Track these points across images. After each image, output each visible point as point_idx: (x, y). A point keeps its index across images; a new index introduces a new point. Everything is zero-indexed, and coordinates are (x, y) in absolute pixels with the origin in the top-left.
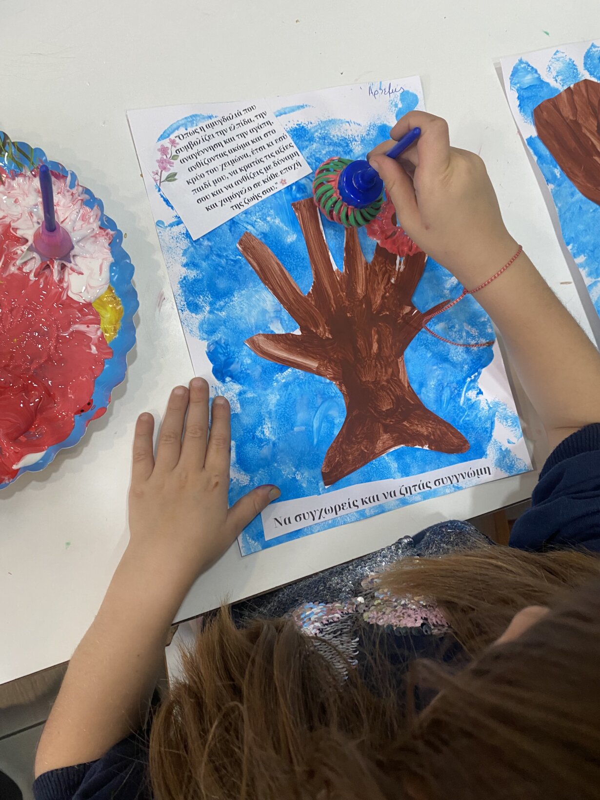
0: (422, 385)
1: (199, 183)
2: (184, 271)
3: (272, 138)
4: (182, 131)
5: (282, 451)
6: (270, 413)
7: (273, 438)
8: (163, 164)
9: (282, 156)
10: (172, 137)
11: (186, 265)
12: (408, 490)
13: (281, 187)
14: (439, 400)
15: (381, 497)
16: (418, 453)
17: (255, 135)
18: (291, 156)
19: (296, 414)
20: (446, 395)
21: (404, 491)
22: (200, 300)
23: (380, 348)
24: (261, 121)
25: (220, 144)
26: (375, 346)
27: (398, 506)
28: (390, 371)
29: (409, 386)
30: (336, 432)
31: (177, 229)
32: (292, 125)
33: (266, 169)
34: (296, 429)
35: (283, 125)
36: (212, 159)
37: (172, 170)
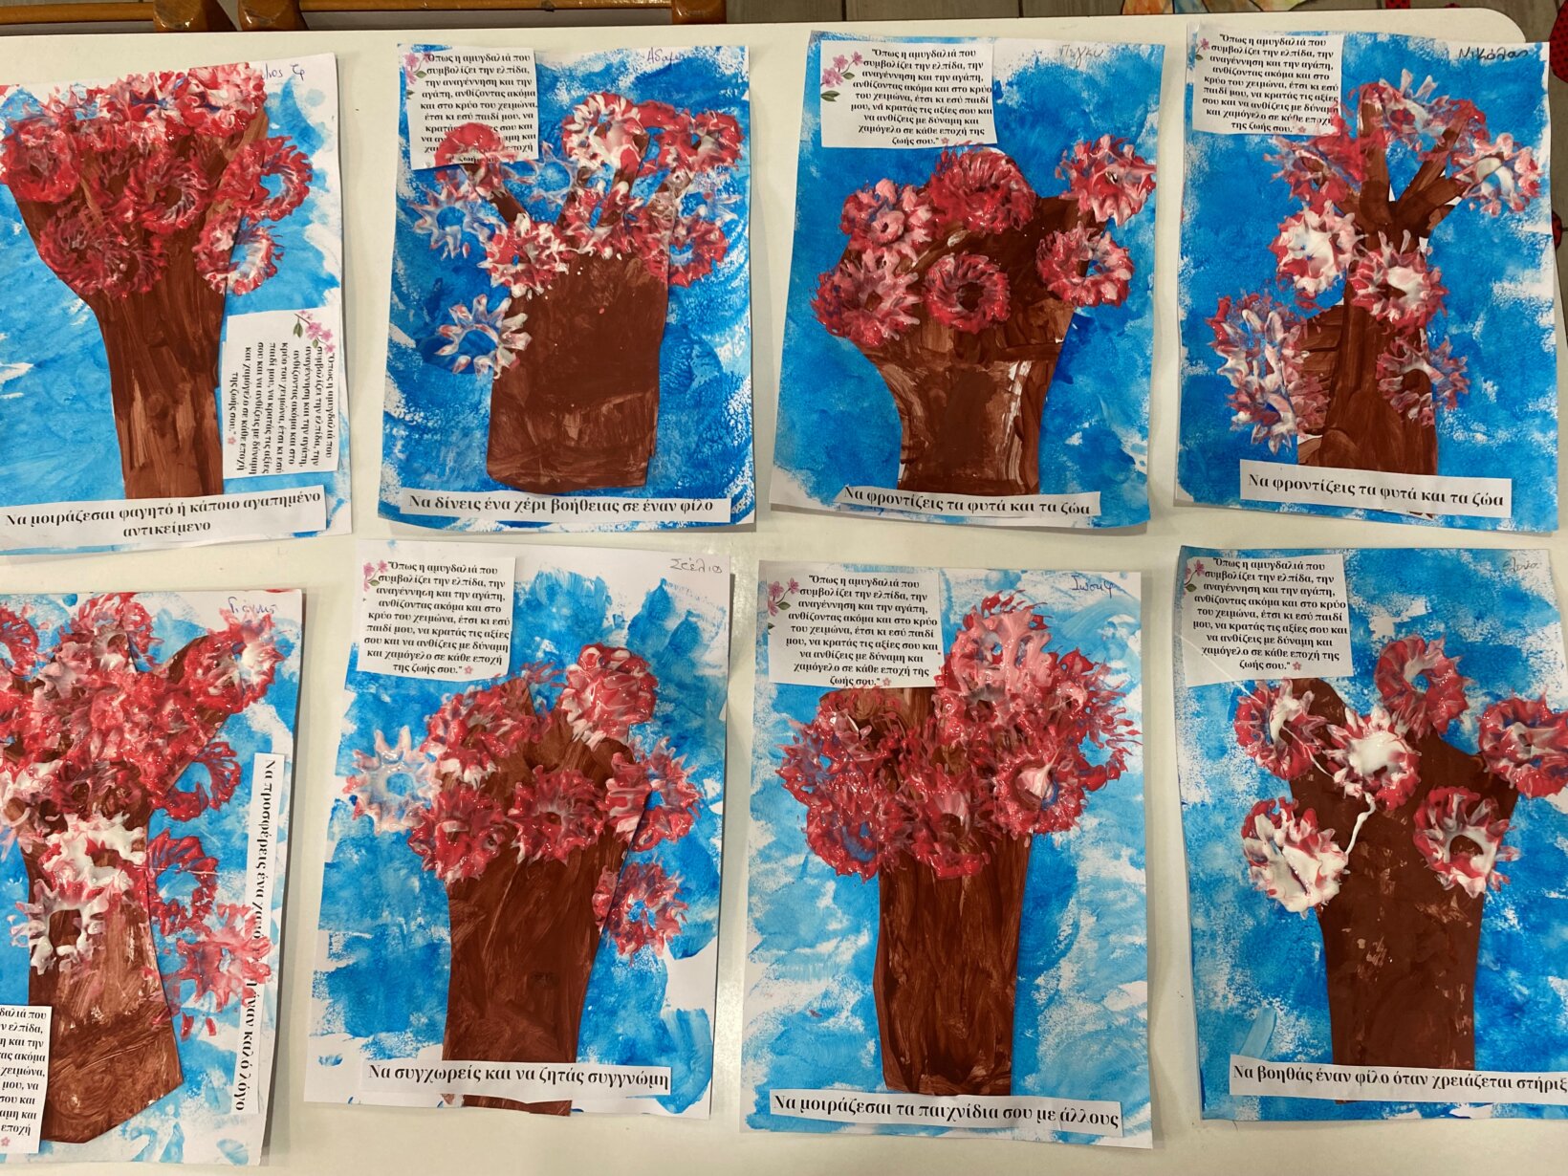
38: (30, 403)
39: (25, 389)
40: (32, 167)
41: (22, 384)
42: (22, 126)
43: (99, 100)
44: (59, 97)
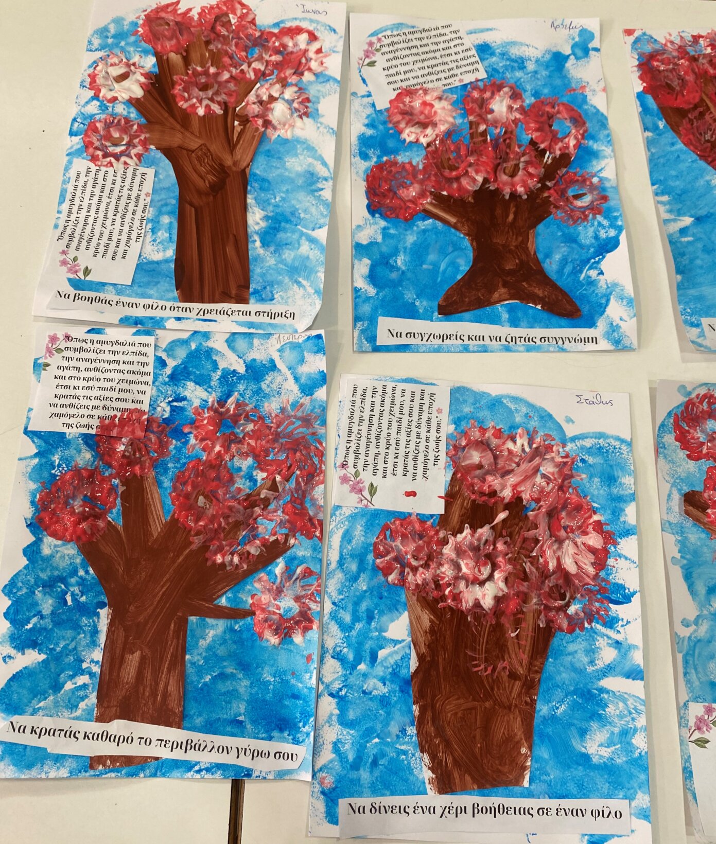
0: (547, 256)
1: (392, 71)
2: (364, 129)
3: (459, 49)
4: (389, 33)
5: (409, 279)
6: (405, 248)
7: (404, 268)
8: (367, 54)
9: (465, 62)
10: (380, 36)
11: (367, 125)
12: (514, 339)
13: (457, 84)
14: (560, 271)
15: (487, 339)
16: (531, 311)
17: (447, 45)
18: (473, 64)
19: (428, 254)
20: (568, 269)
21: (509, 339)
22: (371, 152)
23: (515, 219)
24: (454, 36)
25: (416, 47)
26: (511, 217)
27: (501, 350)
28: (520, 239)
29: (535, 254)
30: (459, 277)
31: (366, 100)
32: (480, 42)
33: (449, 70)
34: (424, 266)
35: (470, 41)
36: (406, 56)
37: (373, 59)
38: (700, 245)
39: (693, 235)
40: (667, 83)
41: (690, 232)
42: (652, 56)
43: (701, 41)
44: (672, 38)
